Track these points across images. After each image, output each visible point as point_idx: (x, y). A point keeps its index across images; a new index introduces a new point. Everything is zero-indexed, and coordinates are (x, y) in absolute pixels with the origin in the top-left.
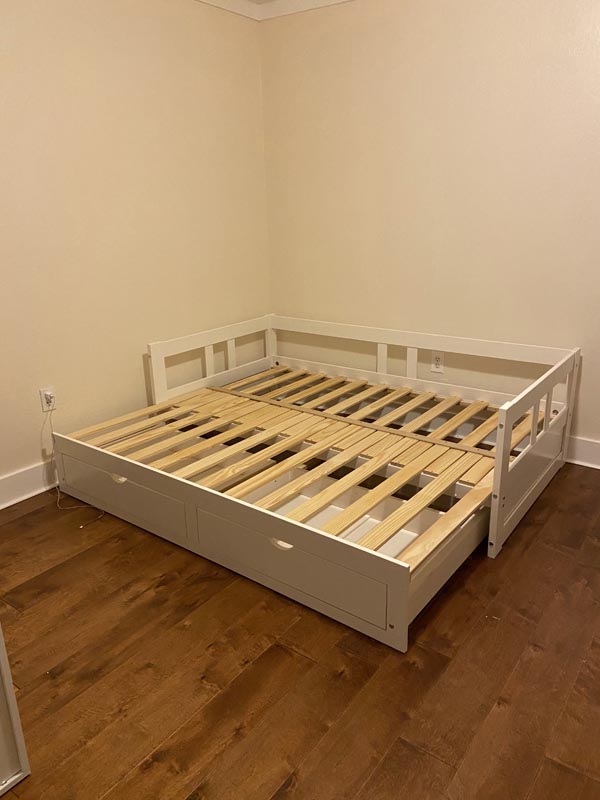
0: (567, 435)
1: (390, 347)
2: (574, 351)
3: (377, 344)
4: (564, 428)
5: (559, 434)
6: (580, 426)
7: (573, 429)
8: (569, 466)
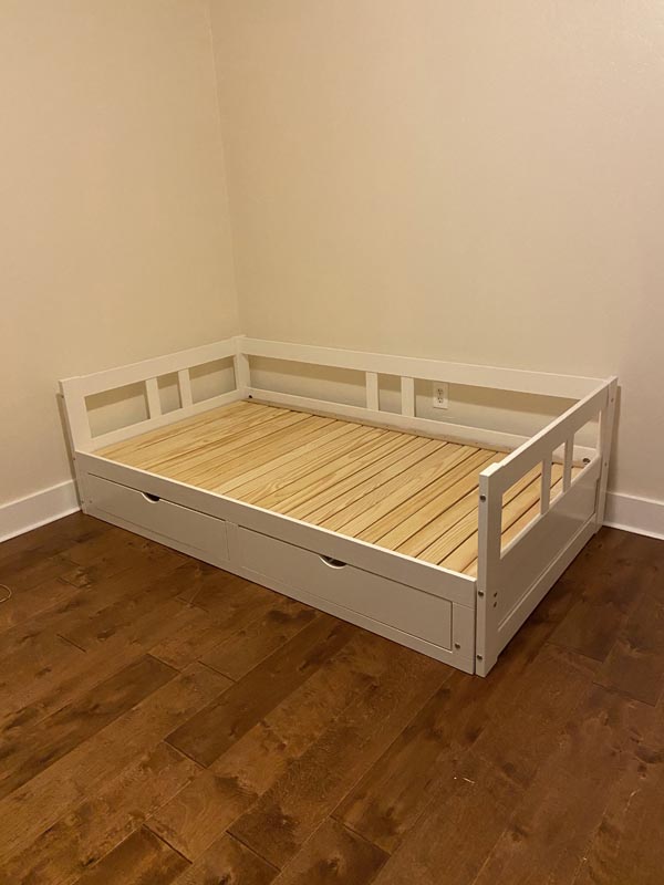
0: (603, 490)
1: (381, 376)
2: (608, 382)
3: (364, 372)
4: (598, 481)
5: (593, 488)
6: (620, 478)
7: (611, 484)
8: (606, 532)
